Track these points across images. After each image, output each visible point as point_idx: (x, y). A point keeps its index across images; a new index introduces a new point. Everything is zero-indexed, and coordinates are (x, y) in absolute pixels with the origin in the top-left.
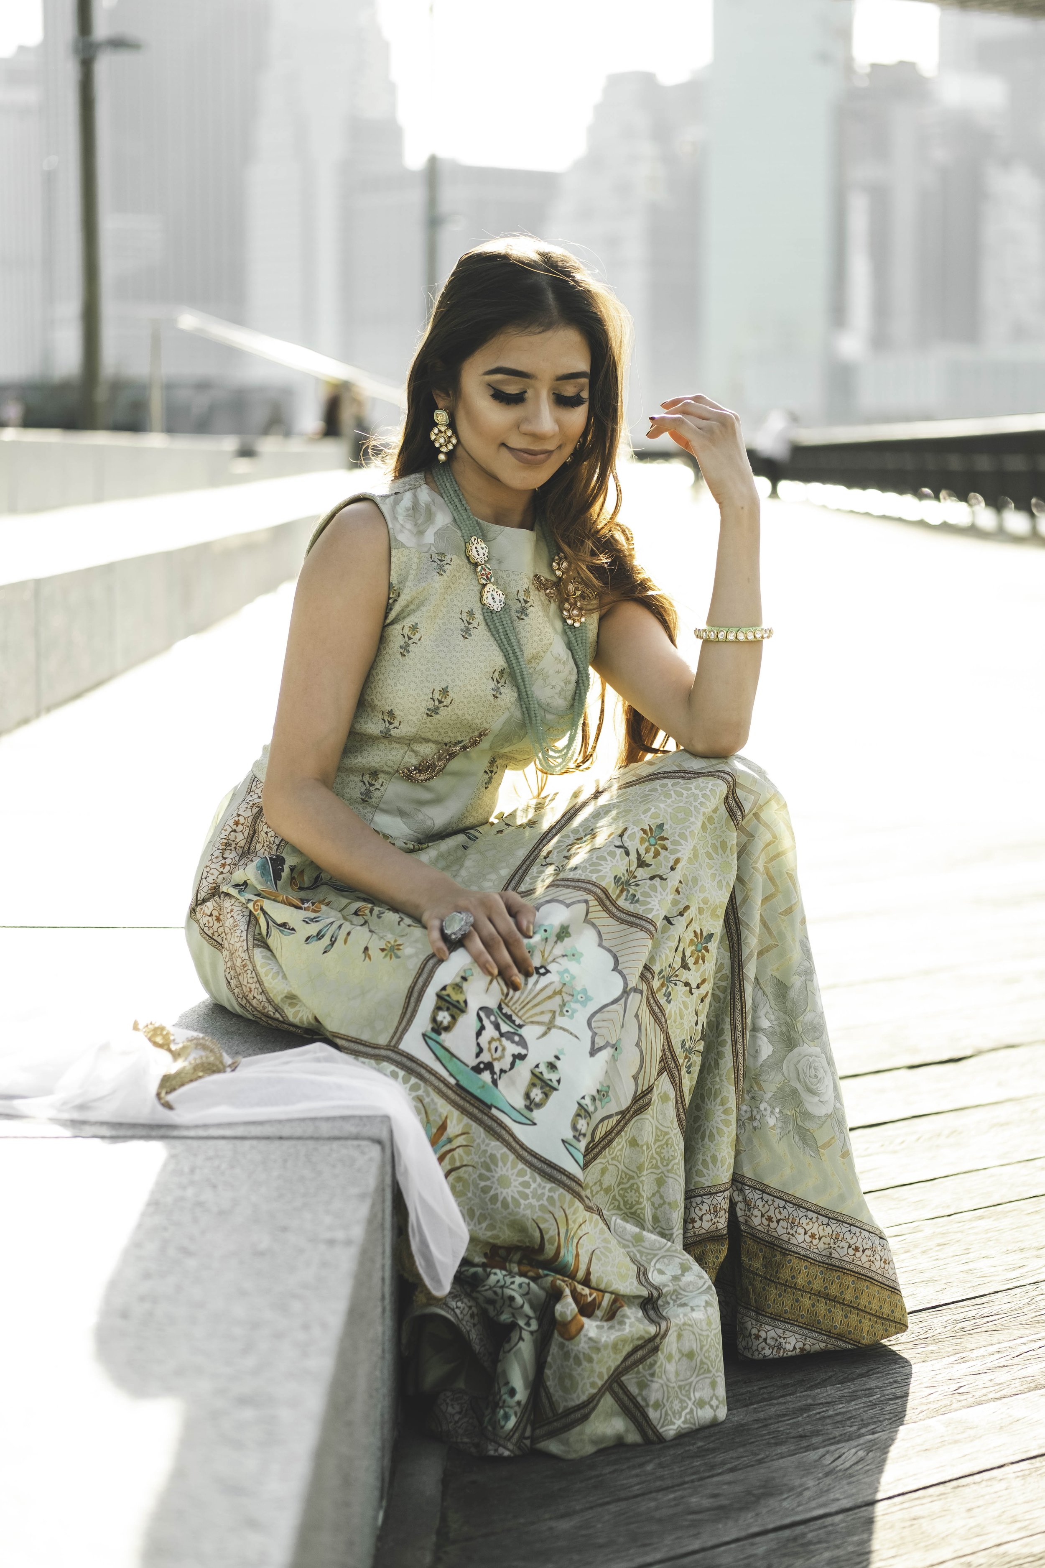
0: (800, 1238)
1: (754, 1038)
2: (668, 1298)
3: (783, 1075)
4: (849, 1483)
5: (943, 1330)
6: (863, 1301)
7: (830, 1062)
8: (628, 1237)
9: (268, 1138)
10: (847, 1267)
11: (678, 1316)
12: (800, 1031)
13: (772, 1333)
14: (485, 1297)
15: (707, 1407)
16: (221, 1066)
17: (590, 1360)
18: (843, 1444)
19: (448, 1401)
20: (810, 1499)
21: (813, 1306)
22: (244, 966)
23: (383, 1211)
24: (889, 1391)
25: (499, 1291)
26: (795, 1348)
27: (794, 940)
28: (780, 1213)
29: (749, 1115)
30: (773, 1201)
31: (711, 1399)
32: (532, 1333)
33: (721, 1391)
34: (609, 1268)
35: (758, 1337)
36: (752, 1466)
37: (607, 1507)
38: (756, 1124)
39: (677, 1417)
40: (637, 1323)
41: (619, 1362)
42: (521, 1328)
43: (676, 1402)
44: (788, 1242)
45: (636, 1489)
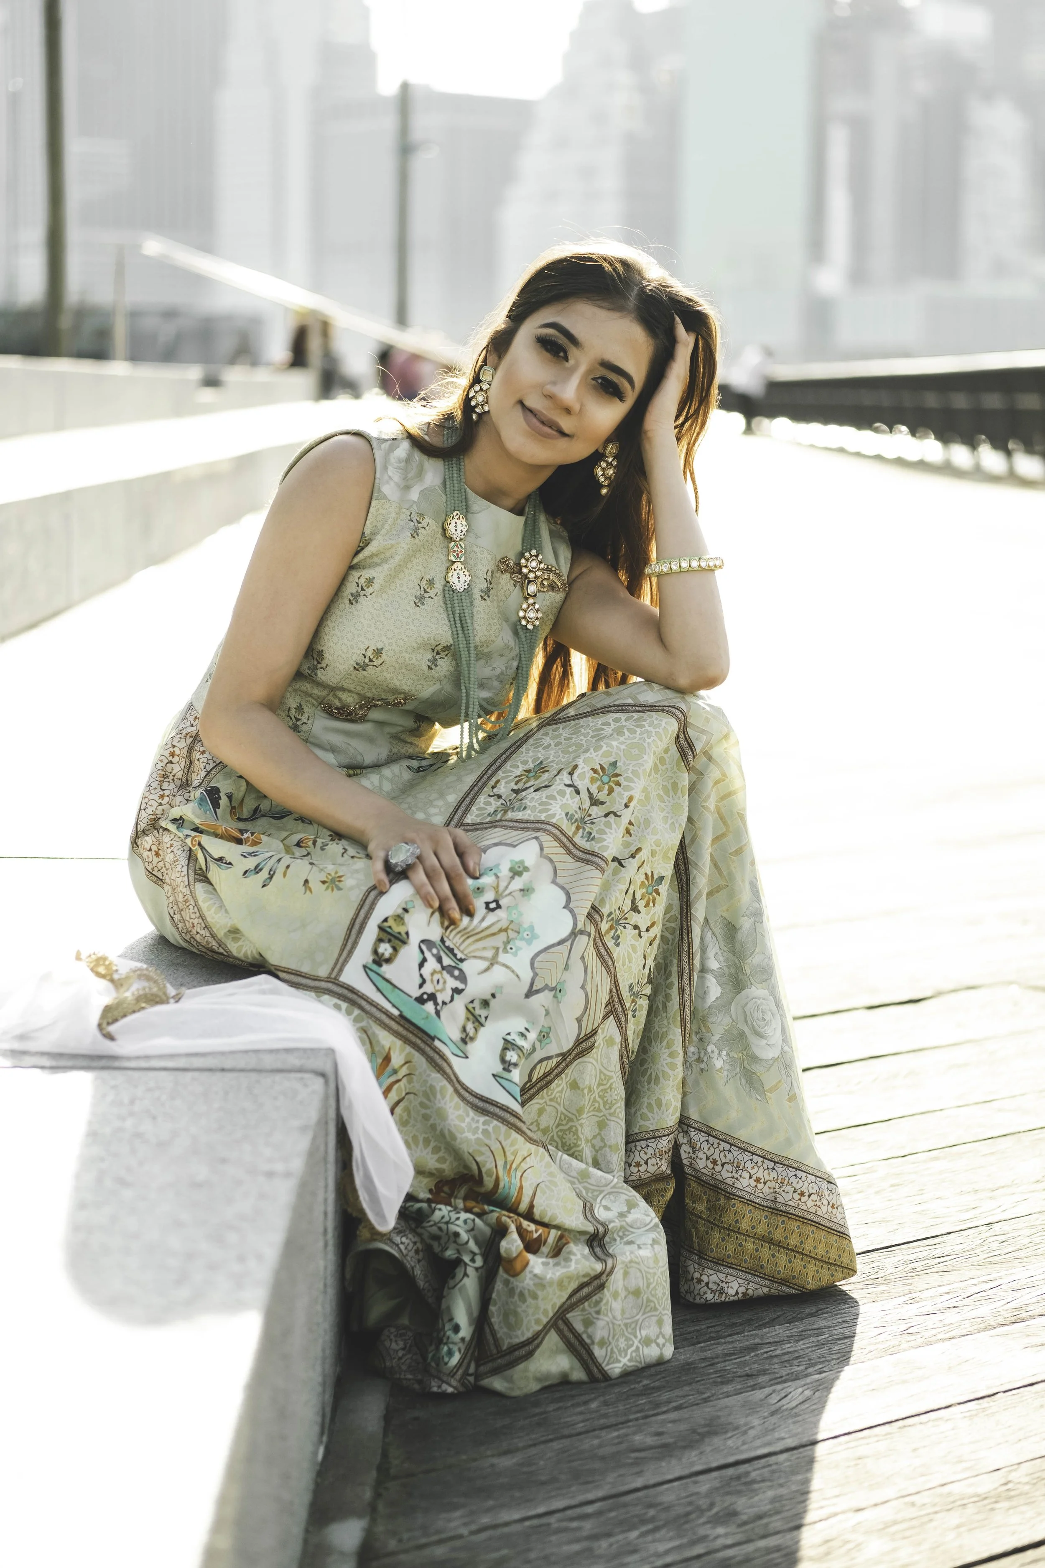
0: (745, 1182)
1: (702, 978)
2: (615, 1236)
3: (731, 1017)
4: (794, 1423)
5: (894, 1270)
6: (808, 1247)
7: (778, 1004)
8: (574, 1174)
9: (210, 1070)
10: (792, 1211)
11: (625, 1254)
12: (748, 972)
13: (714, 1278)
14: (429, 1233)
15: (653, 1345)
16: (164, 998)
17: (535, 1297)
18: (790, 1384)
19: (392, 1337)
20: (755, 1438)
21: (757, 1250)
22: (186, 901)
23: (326, 1145)
24: (837, 1331)
25: (444, 1227)
26: (737, 1293)
27: (743, 881)
28: (725, 1156)
29: (696, 1057)
30: (719, 1144)
31: (658, 1337)
32: (477, 1269)
33: (668, 1329)
34: (554, 1202)
35: (700, 1281)
36: (697, 1404)
37: (550, 1444)
38: (703, 1066)
39: (623, 1355)
40: (583, 1260)
41: (564, 1299)
42: (466, 1264)
43: (622, 1340)
44: (733, 1186)
45: (580, 1427)
